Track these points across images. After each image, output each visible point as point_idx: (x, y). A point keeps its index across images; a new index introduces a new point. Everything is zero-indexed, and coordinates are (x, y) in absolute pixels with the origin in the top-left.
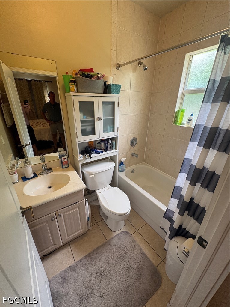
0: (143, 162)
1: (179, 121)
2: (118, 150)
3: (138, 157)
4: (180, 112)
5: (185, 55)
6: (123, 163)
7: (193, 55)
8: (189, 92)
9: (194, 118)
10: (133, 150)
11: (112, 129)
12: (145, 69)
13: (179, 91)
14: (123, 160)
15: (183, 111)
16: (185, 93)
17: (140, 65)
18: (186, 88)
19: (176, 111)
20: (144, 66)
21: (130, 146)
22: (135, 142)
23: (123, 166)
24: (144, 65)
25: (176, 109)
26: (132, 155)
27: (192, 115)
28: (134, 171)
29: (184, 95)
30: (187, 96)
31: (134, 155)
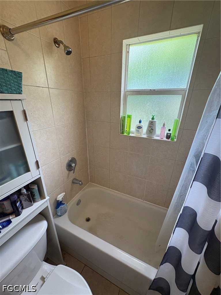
0: (89, 182)
1: (126, 129)
2: (47, 198)
3: (82, 184)
4: (126, 118)
5: (122, 41)
6: (61, 202)
7: (129, 45)
8: (132, 93)
9: (143, 124)
10: (72, 175)
11: (22, 169)
12: (69, 53)
13: (121, 91)
14: (60, 198)
15: (129, 117)
16: (127, 94)
17: (58, 45)
18: (127, 87)
19: (121, 117)
20: (66, 47)
21: (67, 172)
22: (73, 165)
23: (62, 206)
24: (65, 45)
25: (121, 115)
26: (73, 183)
27: (140, 122)
28: (80, 201)
29: (126, 96)
30: (130, 98)
31: (76, 182)
